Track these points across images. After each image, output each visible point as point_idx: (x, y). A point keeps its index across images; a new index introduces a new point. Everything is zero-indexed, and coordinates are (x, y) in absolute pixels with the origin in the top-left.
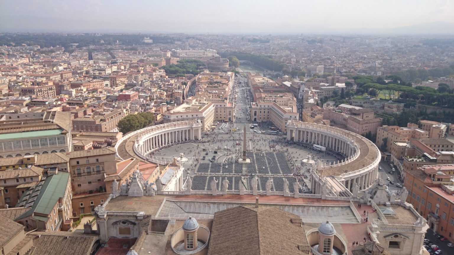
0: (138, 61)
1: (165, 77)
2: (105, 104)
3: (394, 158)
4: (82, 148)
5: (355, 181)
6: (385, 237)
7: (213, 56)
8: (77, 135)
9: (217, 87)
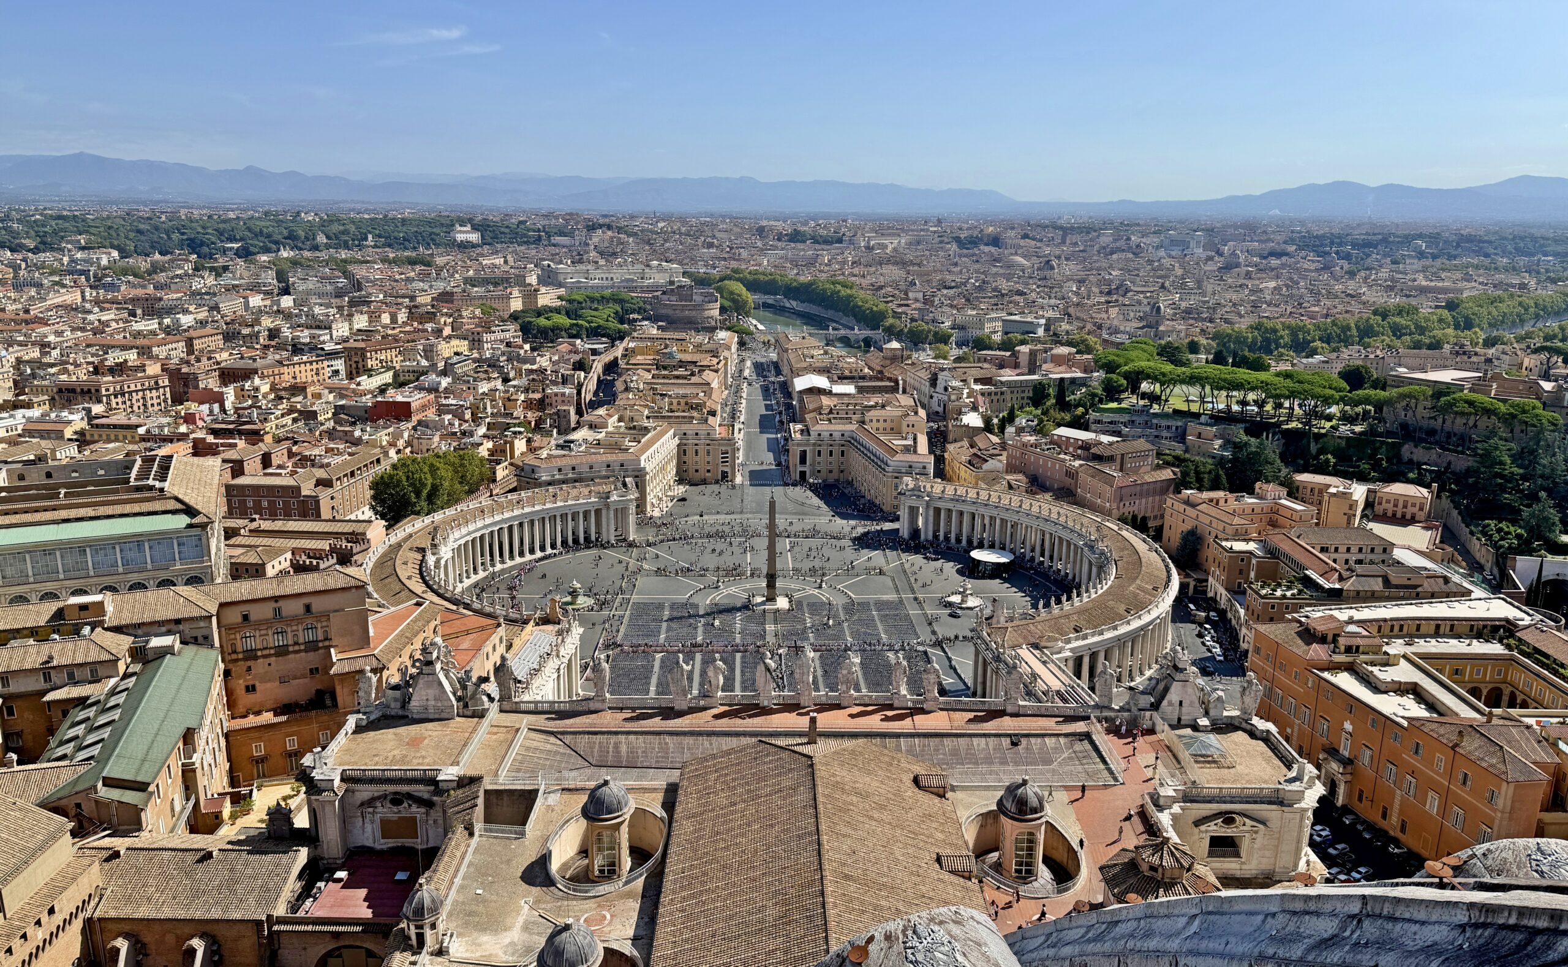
0: (433, 299)
1: (521, 347)
2: (331, 434)
3: (1217, 588)
4: (257, 571)
5: (1102, 656)
6: (1198, 823)
7: (672, 283)
8: (242, 531)
9: (684, 377)
